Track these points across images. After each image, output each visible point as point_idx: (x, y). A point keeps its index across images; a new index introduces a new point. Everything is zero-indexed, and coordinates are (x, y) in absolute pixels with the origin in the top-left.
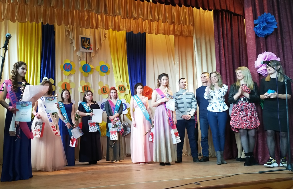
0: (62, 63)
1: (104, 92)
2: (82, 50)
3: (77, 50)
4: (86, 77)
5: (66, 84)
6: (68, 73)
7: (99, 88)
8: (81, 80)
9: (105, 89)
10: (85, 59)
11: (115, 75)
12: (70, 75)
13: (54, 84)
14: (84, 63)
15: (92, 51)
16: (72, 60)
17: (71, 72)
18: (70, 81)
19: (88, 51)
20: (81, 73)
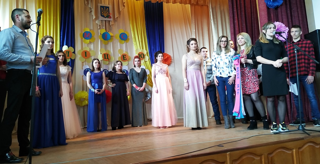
0: (81, 31)
1: (124, 60)
2: (101, 18)
3: (96, 19)
4: (106, 45)
5: (86, 52)
6: (88, 41)
7: (118, 56)
8: (101, 48)
9: (125, 56)
10: (104, 27)
11: (134, 43)
12: (90, 43)
13: (74, 52)
14: (103, 31)
15: (112, 19)
16: (92, 28)
17: (91, 40)
18: (90, 49)
19: (107, 19)
20: (101, 41)
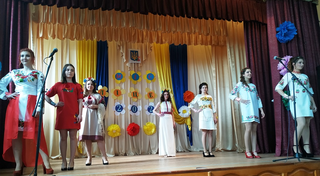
0: (114, 73)
1: (151, 97)
2: (131, 61)
3: (127, 62)
4: (135, 85)
5: (117, 91)
6: (119, 81)
7: (146, 93)
9: (151, 94)
10: (134, 69)
11: (160, 82)
12: (121, 83)
13: (108, 91)
14: (133, 72)
15: (140, 62)
16: (123, 70)
17: (122, 81)
18: (121, 89)
19: (136, 62)
